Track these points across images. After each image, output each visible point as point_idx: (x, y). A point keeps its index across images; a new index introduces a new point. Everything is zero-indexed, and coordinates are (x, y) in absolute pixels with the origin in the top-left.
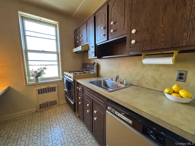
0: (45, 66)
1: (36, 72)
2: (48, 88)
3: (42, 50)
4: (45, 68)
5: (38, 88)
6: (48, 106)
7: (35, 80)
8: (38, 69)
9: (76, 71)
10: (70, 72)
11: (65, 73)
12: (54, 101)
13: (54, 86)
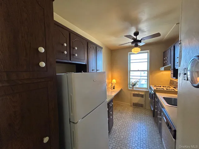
1: (133, 83)
2: (139, 94)
4: (138, 81)
5: (133, 93)
6: (137, 106)
7: (132, 88)
9: (162, 86)
10: (155, 86)
11: (151, 86)
12: (141, 104)
13: (143, 94)
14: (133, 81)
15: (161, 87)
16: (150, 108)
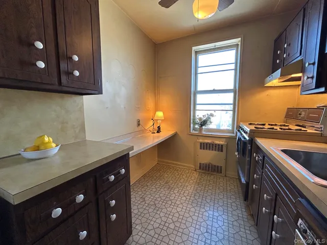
0: (213, 112)
1: (200, 119)
2: (213, 145)
3: (212, 89)
4: (212, 115)
5: (201, 141)
6: (209, 170)
7: (198, 130)
8: (203, 116)
9: (267, 124)
10: (250, 124)
11: (242, 125)
12: (218, 167)
13: (221, 143)
14: (200, 114)
15: (264, 125)
16: (237, 174)
